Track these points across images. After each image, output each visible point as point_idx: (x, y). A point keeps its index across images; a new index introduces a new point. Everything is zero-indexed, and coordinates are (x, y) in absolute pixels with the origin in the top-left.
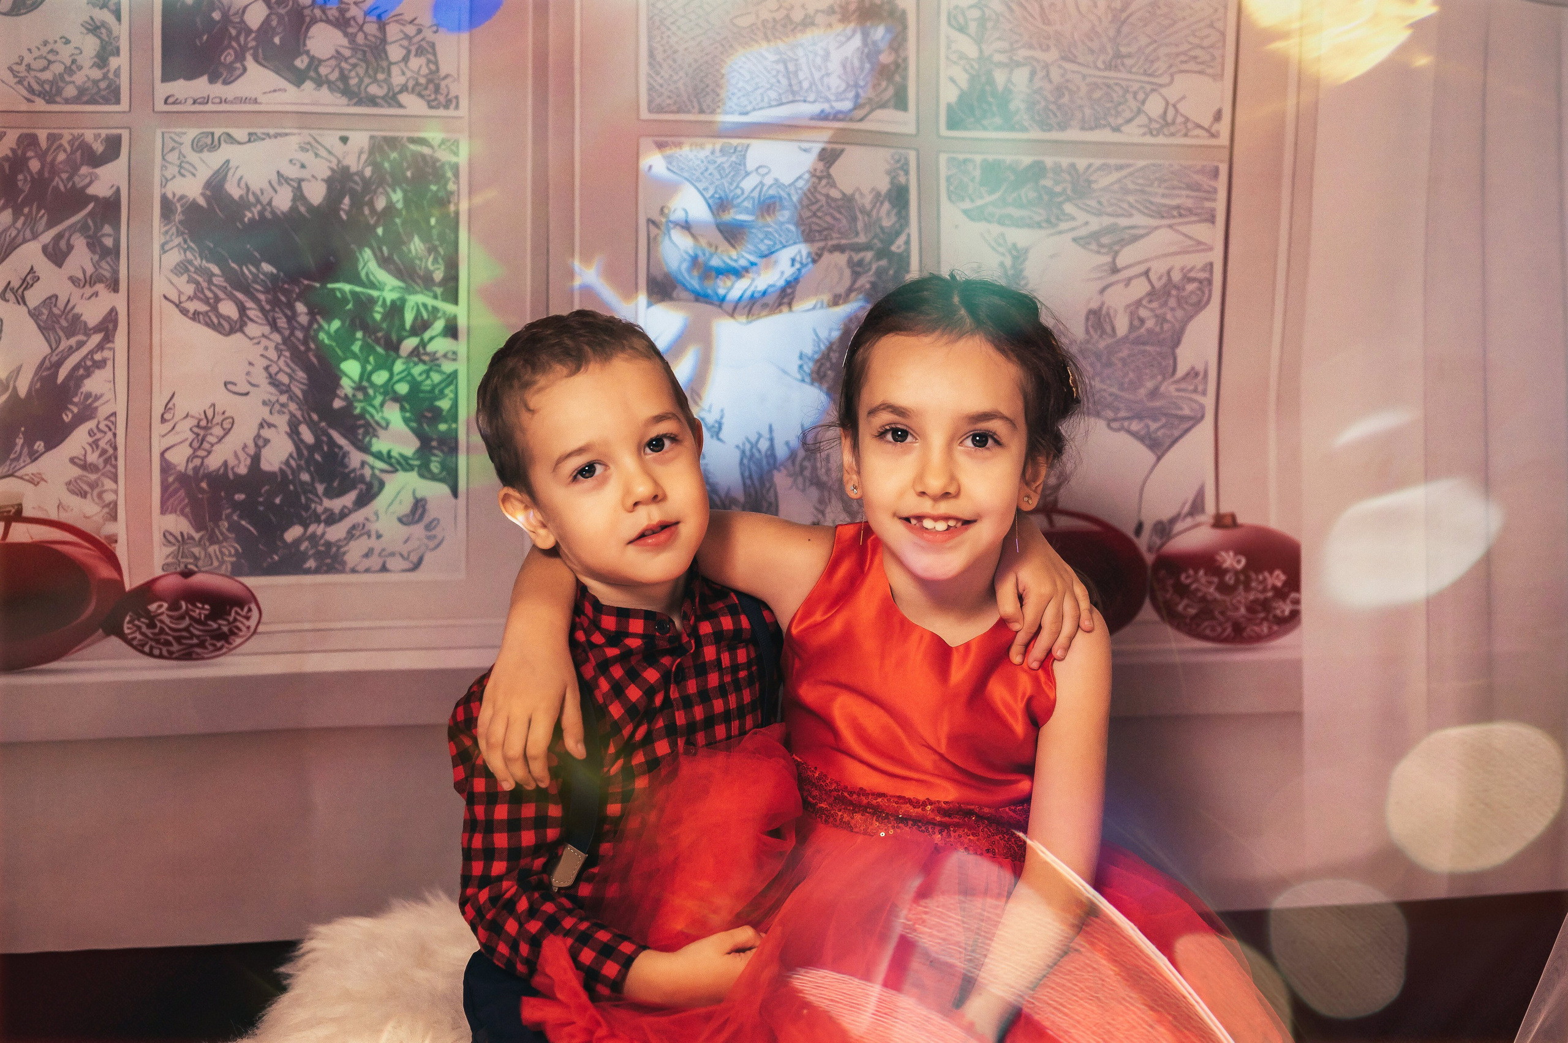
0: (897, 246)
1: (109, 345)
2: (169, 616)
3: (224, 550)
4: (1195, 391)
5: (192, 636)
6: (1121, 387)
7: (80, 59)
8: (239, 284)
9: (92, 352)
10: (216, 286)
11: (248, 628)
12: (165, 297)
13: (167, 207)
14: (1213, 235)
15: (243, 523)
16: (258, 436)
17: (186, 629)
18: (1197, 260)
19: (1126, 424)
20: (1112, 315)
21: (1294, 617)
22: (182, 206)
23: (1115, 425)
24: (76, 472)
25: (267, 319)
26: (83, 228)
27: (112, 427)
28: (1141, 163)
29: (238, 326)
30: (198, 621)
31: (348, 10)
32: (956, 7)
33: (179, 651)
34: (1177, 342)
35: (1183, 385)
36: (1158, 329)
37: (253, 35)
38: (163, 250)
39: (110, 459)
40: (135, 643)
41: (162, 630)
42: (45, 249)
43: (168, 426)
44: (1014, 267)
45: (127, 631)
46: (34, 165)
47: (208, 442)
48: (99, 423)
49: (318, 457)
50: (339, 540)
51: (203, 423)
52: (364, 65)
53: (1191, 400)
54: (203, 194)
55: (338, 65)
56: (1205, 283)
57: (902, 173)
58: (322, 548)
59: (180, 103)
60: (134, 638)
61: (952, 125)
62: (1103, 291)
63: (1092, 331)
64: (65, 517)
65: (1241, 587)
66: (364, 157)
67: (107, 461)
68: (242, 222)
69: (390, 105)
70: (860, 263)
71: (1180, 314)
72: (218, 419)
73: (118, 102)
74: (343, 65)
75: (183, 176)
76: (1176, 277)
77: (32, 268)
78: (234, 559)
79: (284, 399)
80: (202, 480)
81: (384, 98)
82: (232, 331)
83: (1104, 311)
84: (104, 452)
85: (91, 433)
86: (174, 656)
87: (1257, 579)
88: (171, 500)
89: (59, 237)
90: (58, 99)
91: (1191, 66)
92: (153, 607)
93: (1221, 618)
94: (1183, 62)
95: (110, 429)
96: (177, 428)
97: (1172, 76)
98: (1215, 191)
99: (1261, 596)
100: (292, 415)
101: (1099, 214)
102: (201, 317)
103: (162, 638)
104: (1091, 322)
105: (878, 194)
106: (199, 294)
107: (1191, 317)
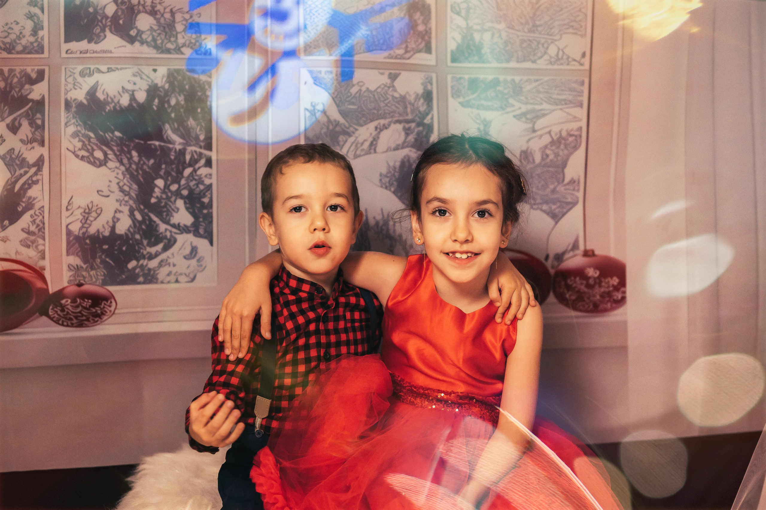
0: (427, 120)
1: (41, 173)
2: (72, 306)
3: (98, 273)
4: (574, 190)
5: (83, 315)
6: (538, 188)
7: (24, 31)
8: (104, 142)
9: (31, 177)
10: (93, 143)
11: (110, 311)
12: (67, 149)
13: (68, 105)
14: (582, 113)
15: (107, 259)
16: (114, 217)
17: (80, 312)
18: (574, 126)
19: (540, 206)
20: (533, 152)
21: (623, 299)
22: (75, 104)
23: (535, 207)
24: (25, 235)
25: (118, 160)
26: (26, 115)
28: (546, 79)
29: (103, 163)
30: (86, 308)
31: (156, 6)
32: (455, 3)
33: (76, 323)
34: (564, 165)
35: (567, 187)
36: (555, 160)
37: (109, 20)
38: (66, 125)
39: (41, 229)
40: (55, 319)
41: (68, 313)
42: (8, 126)
43: (69, 213)
44: (484, 129)
45: (50, 313)
47: (90, 220)
48: (35, 211)
49: (144, 227)
50: (155, 268)
51: (87, 211)
52: (164, 34)
53: (573, 194)
54: (85, 98)
55: (151, 34)
56: (578, 137)
57: (429, 84)
58: (146, 272)
59: (73, 53)
60: (54, 317)
61: (454, 60)
62: (528, 141)
63: (523, 161)
64: (19, 258)
65: (597, 286)
66: (165, 79)
67: (39, 230)
68: (105, 111)
69: (177, 54)
70: (409, 129)
71: (566, 152)
72: (94, 209)
73: (43, 53)
74: (154, 34)
75: (75, 89)
76: (564, 134)
77: (1, 135)
78: (103, 278)
79: (127, 198)
80: (87, 239)
81: (174, 50)
82: (100, 165)
83: (529, 151)
84: (38, 225)
85: (32, 216)
86: (75, 325)
87: (605, 282)
88: (72, 249)
89: (15, 120)
90: (13, 51)
91: (571, 30)
92: (63, 302)
93: (587, 301)
94: (567, 29)
95: (41, 214)
96: (74, 213)
97: (561, 35)
98: (582, 92)
99: (607, 290)
100: (131, 207)
101: (526, 104)
102: (85, 159)
103: (68, 316)
104: (523, 156)
105: (417, 95)
106: (84, 147)
107: (570, 154)
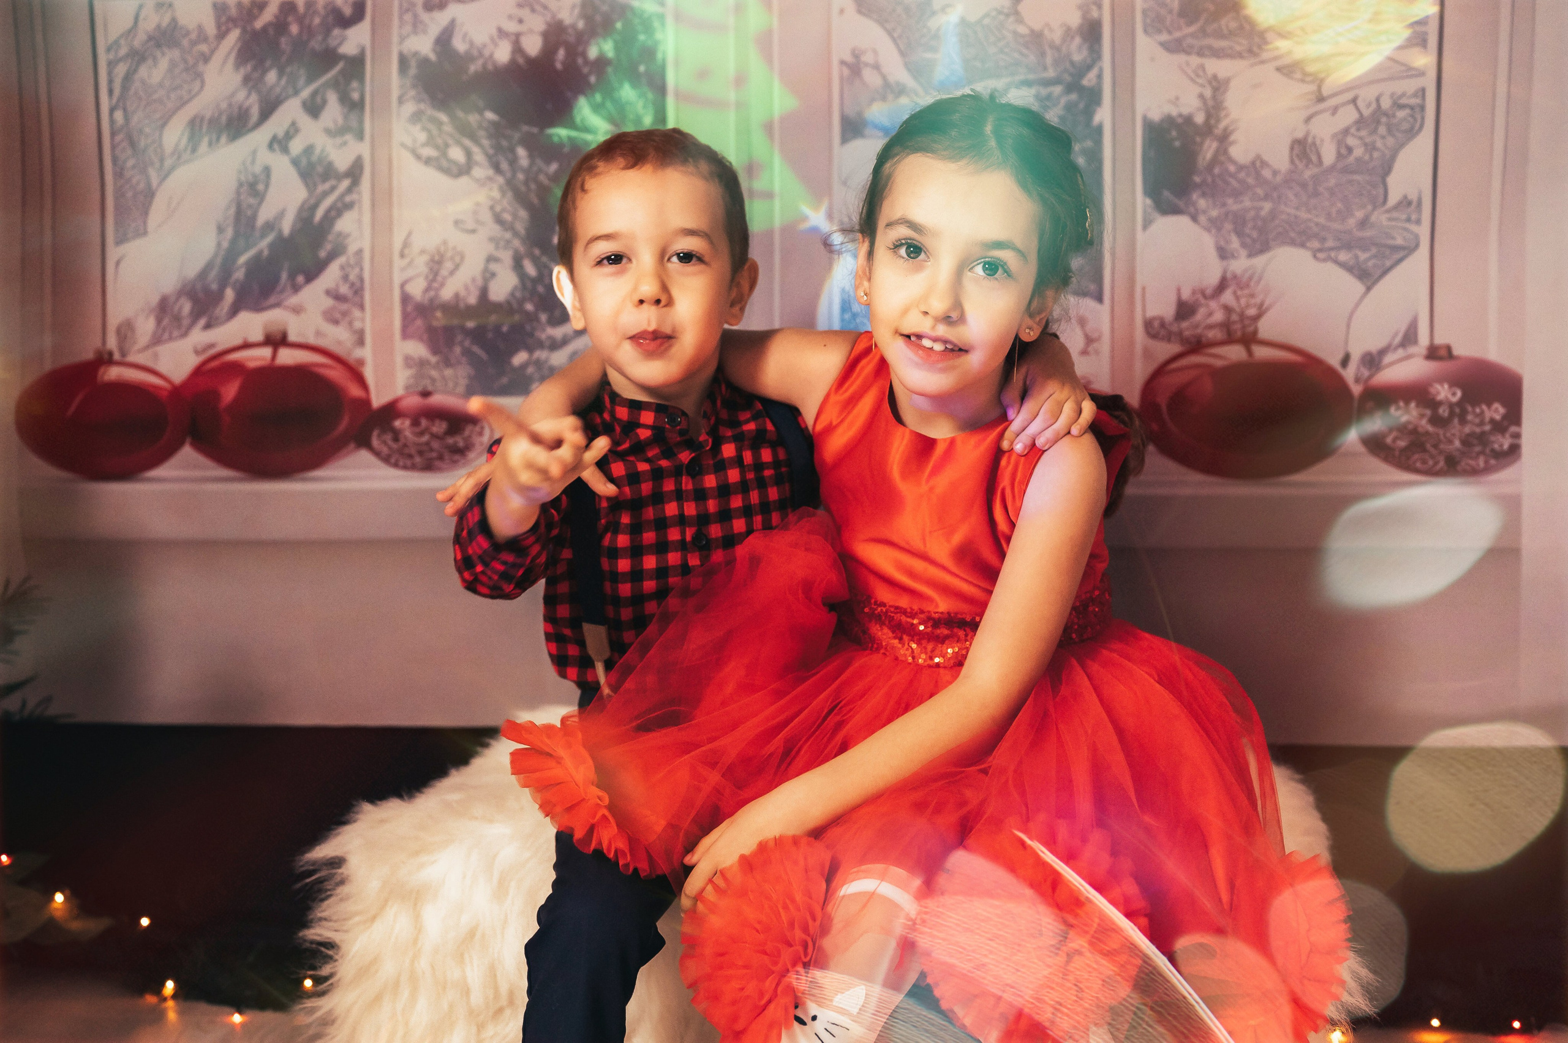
0: (1089, 80)
1: (357, 189)
2: (413, 432)
3: (458, 373)
4: (1408, 220)
5: (432, 450)
6: (1329, 216)
8: (465, 131)
9: (343, 195)
10: (447, 133)
12: (402, 144)
13: (403, 61)
14: (1425, 59)
15: (475, 348)
16: (486, 270)
17: (427, 444)
18: (1410, 86)
19: (1333, 254)
20: (1318, 143)
21: (1514, 451)
22: (416, 61)
23: (1320, 255)
24: (331, 302)
25: (491, 163)
26: (335, 84)
27: (359, 263)
29: (465, 169)
30: (434, 436)
33: (421, 463)
34: (1387, 168)
35: (1395, 214)
36: (1367, 157)
38: (401, 101)
39: (358, 290)
40: (382, 455)
41: (405, 445)
42: (304, 104)
43: (406, 261)
44: (1214, 97)
45: (375, 444)
46: (294, 29)
47: (442, 275)
48: (348, 258)
49: (540, 289)
53: (1406, 229)
54: (434, 50)
56: (1417, 110)
57: (1094, 8)
58: (546, 373)
60: (382, 451)
62: (1308, 120)
63: (1297, 162)
64: (321, 342)
65: (1456, 421)
66: (577, 11)
67: (356, 293)
68: (467, 74)
70: (1048, 97)
71: (1390, 141)
72: (449, 254)
75: (417, 34)
76: (1386, 104)
77: (294, 121)
78: (466, 380)
79: (508, 235)
80: (437, 309)
82: (459, 174)
83: (1310, 140)
84: (352, 285)
85: (342, 268)
86: (418, 466)
87: (1474, 412)
88: (410, 328)
89: (315, 94)
92: (397, 423)
93: (1433, 451)
95: (358, 265)
96: (414, 262)
99: (1478, 430)
100: (516, 250)
101: (1304, 42)
102: (433, 162)
103: (406, 451)
104: (1296, 151)
105: (1068, 30)
106: (430, 142)
107: (1402, 145)
